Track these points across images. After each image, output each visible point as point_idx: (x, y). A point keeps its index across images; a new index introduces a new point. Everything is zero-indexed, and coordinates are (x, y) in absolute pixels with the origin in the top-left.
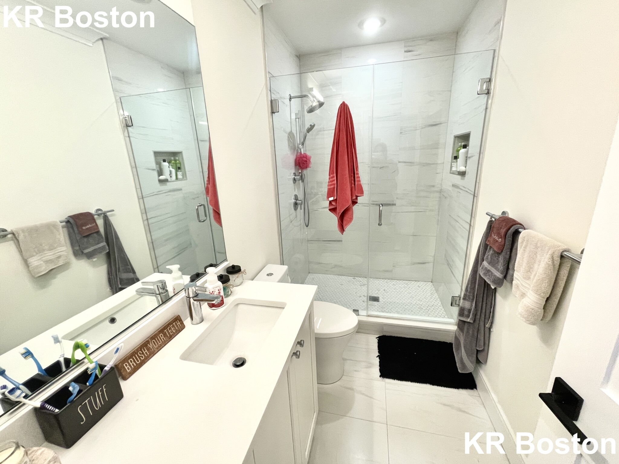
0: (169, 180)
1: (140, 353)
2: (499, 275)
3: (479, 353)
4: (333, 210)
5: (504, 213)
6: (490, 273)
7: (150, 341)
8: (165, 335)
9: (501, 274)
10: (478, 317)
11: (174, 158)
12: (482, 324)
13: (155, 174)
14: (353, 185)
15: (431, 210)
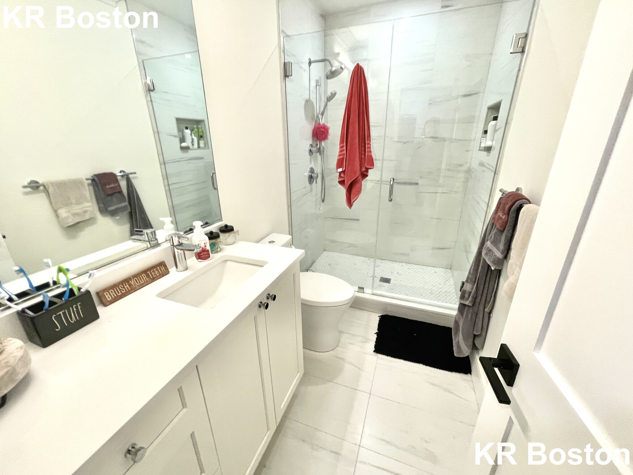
0: (191, 147)
1: (121, 287)
2: (499, 255)
3: (476, 338)
4: (342, 183)
5: (518, 189)
6: (491, 253)
7: (132, 278)
8: (148, 276)
9: (501, 253)
10: (478, 300)
11: (196, 126)
12: (481, 308)
13: (177, 140)
14: (363, 156)
15: (456, 192)
